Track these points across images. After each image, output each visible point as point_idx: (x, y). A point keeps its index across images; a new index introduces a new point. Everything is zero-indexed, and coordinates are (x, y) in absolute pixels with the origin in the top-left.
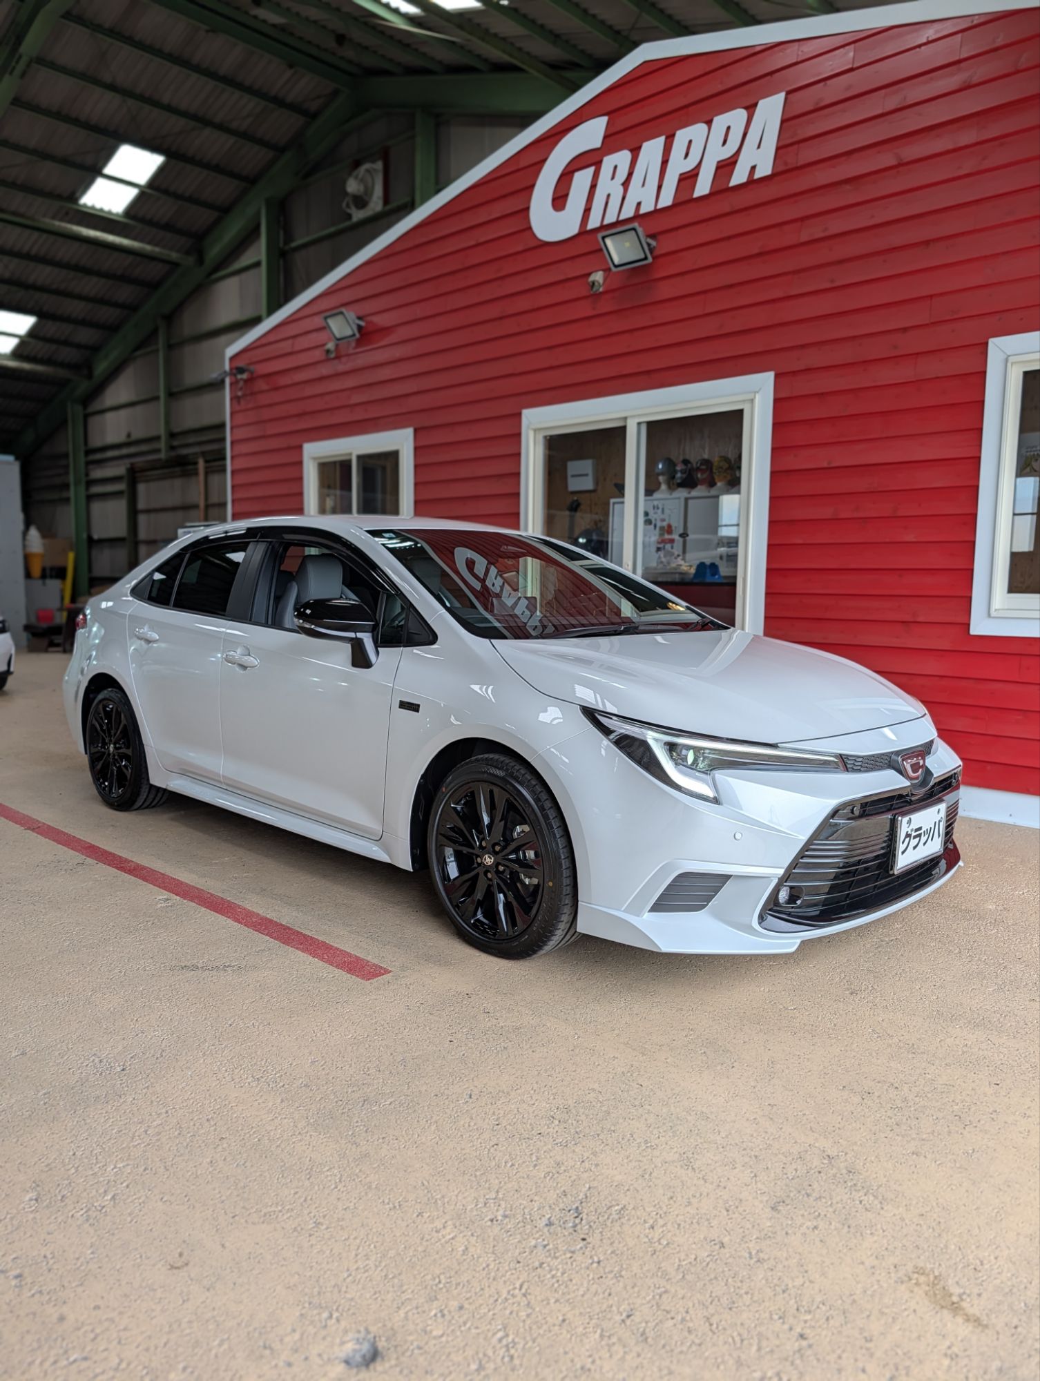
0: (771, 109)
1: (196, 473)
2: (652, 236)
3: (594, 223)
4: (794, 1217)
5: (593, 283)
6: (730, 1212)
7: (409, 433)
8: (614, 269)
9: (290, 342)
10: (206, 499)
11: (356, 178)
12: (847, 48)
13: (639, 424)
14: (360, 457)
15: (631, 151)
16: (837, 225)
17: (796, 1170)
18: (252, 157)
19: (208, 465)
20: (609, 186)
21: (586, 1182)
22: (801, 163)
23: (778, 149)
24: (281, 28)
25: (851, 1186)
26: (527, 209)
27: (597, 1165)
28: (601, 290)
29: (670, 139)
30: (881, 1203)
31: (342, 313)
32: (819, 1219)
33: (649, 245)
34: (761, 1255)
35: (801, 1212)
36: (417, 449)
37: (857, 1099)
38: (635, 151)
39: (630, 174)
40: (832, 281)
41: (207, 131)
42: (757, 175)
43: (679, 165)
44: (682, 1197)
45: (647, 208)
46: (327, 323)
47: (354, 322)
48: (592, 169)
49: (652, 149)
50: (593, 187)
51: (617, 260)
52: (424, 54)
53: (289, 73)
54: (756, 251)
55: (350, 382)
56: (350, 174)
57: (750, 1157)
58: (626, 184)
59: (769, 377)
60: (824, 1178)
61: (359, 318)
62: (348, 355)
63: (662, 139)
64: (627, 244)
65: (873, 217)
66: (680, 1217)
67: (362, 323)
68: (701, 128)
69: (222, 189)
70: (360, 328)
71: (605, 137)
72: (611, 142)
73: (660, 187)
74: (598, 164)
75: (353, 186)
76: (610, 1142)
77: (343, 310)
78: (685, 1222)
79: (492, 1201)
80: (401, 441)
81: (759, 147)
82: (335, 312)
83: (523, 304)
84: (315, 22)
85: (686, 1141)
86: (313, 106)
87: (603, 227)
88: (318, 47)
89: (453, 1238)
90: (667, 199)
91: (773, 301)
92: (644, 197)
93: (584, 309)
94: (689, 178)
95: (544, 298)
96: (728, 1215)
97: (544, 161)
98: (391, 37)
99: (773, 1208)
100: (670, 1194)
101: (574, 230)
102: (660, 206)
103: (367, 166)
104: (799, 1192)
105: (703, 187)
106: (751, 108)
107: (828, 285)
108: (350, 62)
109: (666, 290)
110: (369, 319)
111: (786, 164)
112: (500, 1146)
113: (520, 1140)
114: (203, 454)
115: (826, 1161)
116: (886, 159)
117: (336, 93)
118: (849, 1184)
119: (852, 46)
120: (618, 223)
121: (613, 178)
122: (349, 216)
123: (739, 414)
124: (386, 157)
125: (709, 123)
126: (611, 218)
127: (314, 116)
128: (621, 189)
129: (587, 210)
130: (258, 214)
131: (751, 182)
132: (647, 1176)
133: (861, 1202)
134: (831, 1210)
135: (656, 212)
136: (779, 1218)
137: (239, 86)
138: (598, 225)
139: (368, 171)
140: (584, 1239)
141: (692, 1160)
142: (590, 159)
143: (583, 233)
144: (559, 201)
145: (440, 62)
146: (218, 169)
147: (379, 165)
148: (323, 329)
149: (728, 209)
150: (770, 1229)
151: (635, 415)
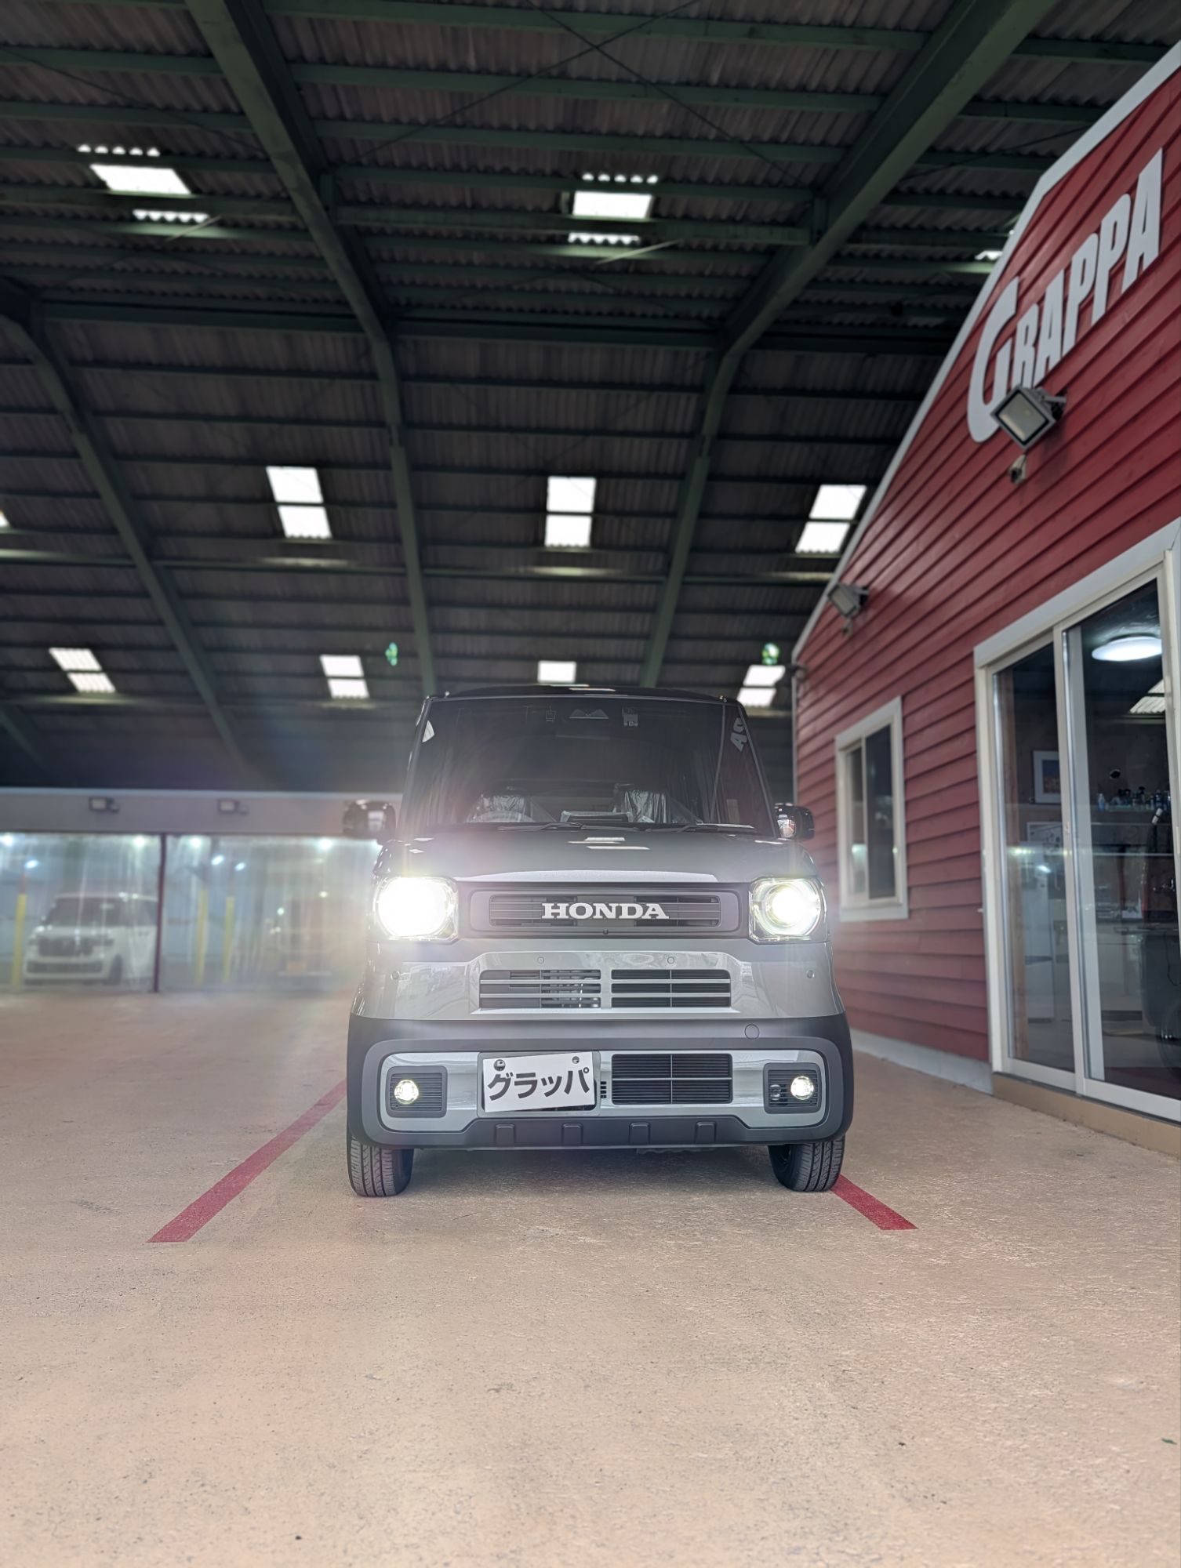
0: (1151, 176)
2: (1062, 392)
5: (1014, 473)
7: (897, 701)
8: (1023, 447)
14: (866, 739)
15: (1038, 302)
20: (1024, 352)
23: (1162, 220)
26: (966, 414)
28: (1023, 476)
29: (1067, 270)
33: (1055, 404)
36: (904, 720)
38: (1041, 302)
39: (1039, 329)
42: (1146, 264)
43: (1077, 294)
45: (1054, 361)
47: (854, 594)
48: (1009, 343)
49: (1054, 290)
50: (1012, 361)
51: (1023, 436)
58: (1036, 344)
61: (865, 588)
63: (1061, 274)
64: (1028, 413)
67: (866, 592)
68: (1092, 240)
70: (862, 598)
71: (1017, 301)
72: (1022, 303)
73: (1063, 329)
74: (1013, 334)
81: (1144, 230)
90: (1070, 343)
92: (1052, 350)
93: (1015, 506)
94: (1086, 305)
97: (973, 357)
102: (1065, 351)
105: (1098, 310)
106: (1132, 191)
110: (872, 585)
111: (1169, 237)
121: (1026, 342)
123: (1153, 583)
125: (1098, 231)
128: (1032, 350)
131: (1140, 277)
135: (1065, 360)
142: (1008, 332)
144: (988, 389)
149: (1123, 324)
151: (1057, 624)
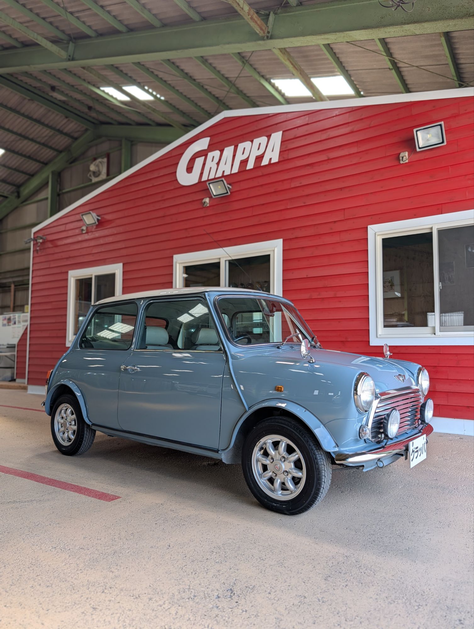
0: (277, 137)
1: (10, 291)
2: (230, 184)
3: (204, 178)
4: (336, 582)
5: (205, 202)
6: (306, 583)
7: (120, 265)
8: (213, 197)
9: (64, 226)
10: (14, 303)
11: (95, 165)
12: (305, 116)
13: (226, 261)
14: (96, 276)
15: (220, 151)
16: (305, 182)
17: (333, 563)
18: (47, 154)
19: (16, 287)
20: (211, 164)
21: (234, 577)
22: (290, 158)
23: (280, 152)
24: (64, 102)
25: (359, 567)
26: (175, 172)
27: (237, 570)
28: (208, 205)
29: (236, 147)
30: (374, 573)
31: (90, 213)
32: (347, 582)
33: (228, 187)
34: (324, 599)
35: (339, 580)
36: (124, 273)
37: (354, 533)
38: (222, 151)
39: (220, 160)
40: (305, 203)
41: (25, 142)
42: (272, 162)
43: (240, 157)
44: (282, 579)
45: (227, 173)
46: (83, 218)
47: (95, 217)
48: (203, 158)
49: (228, 151)
50: (204, 164)
51: (215, 194)
52: (127, 117)
53: (66, 120)
54: (273, 191)
55: (92, 243)
56: (92, 163)
57: (310, 560)
58: (218, 164)
59: (281, 241)
60: (346, 565)
61: (98, 216)
62: (92, 232)
63: (232, 147)
64: (219, 187)
65: (319, 179)
66: (282, 588)
67: (99, 218)
68: (249, 143)
69: (32, 166)
70: (98, 220)
71: (209, 145)
72: (211, 147)
73: (232, 165)
74: (206, 156)
75: (92, 168)
76: (242, 559)
77: (91, 212)
78: (285, 589)
79: (187, 590)
80: (117, 269)
81: (273, 151)
82: (87, 213)
83: (173, 211)
84: (79, 101)
85: (279, 556)
86: (76, 135)
87: (208, 180)
88: (79, 111)
89: (169, 609)
90: (235, 170)
91: (281, 210)
93: (201, 213)
94: (244, 162)
95: (183, 209)
96: (305, 584)
97: (182, 154)
98: (113, 109)
99: (325, 580)
100: (276, 578)
101: (196, 181)
102: (233, 172)
103: (100, 160)
104: (336, 572)
105: (250, 165)
107: (304, 205)
108: (94, 118)
109: (236, 206)
110: (102, 216)
111: (284, 158)
112: (188, 566)
113: (197, 562)
114: (14, 282)
115: (345, 558)
116: (323, 157)
117: (86, 130)
118: (358, 566)
119: (307, 116)
120: (215, 179)
121: (212, 161)
122: (91, 180)
123: (269, 256)
124: (108, 156)
125: (252, 141)
126: (212, 177)
127: (76, 139)
128: (216, 166)
129: (202, 174)
130: (48, 177)
131: (270, 164)
132: (263, 572)
133: (365, 573)
134: (352, 577)
135: (231, 175)
136: (329, 583)
137: (43, 124)
138: (206, 179)
139: (100, 162)
140: (237, 602)
141: (283, 563)
142: (203, 153)
143: (200, 182)
144: (189, 169)
145: (134, 121)
146: (29, 157)
147: (105, 160)
148: (81, 220)
149: (261, 174)
150: (326, 588)
151: (224, 257)
